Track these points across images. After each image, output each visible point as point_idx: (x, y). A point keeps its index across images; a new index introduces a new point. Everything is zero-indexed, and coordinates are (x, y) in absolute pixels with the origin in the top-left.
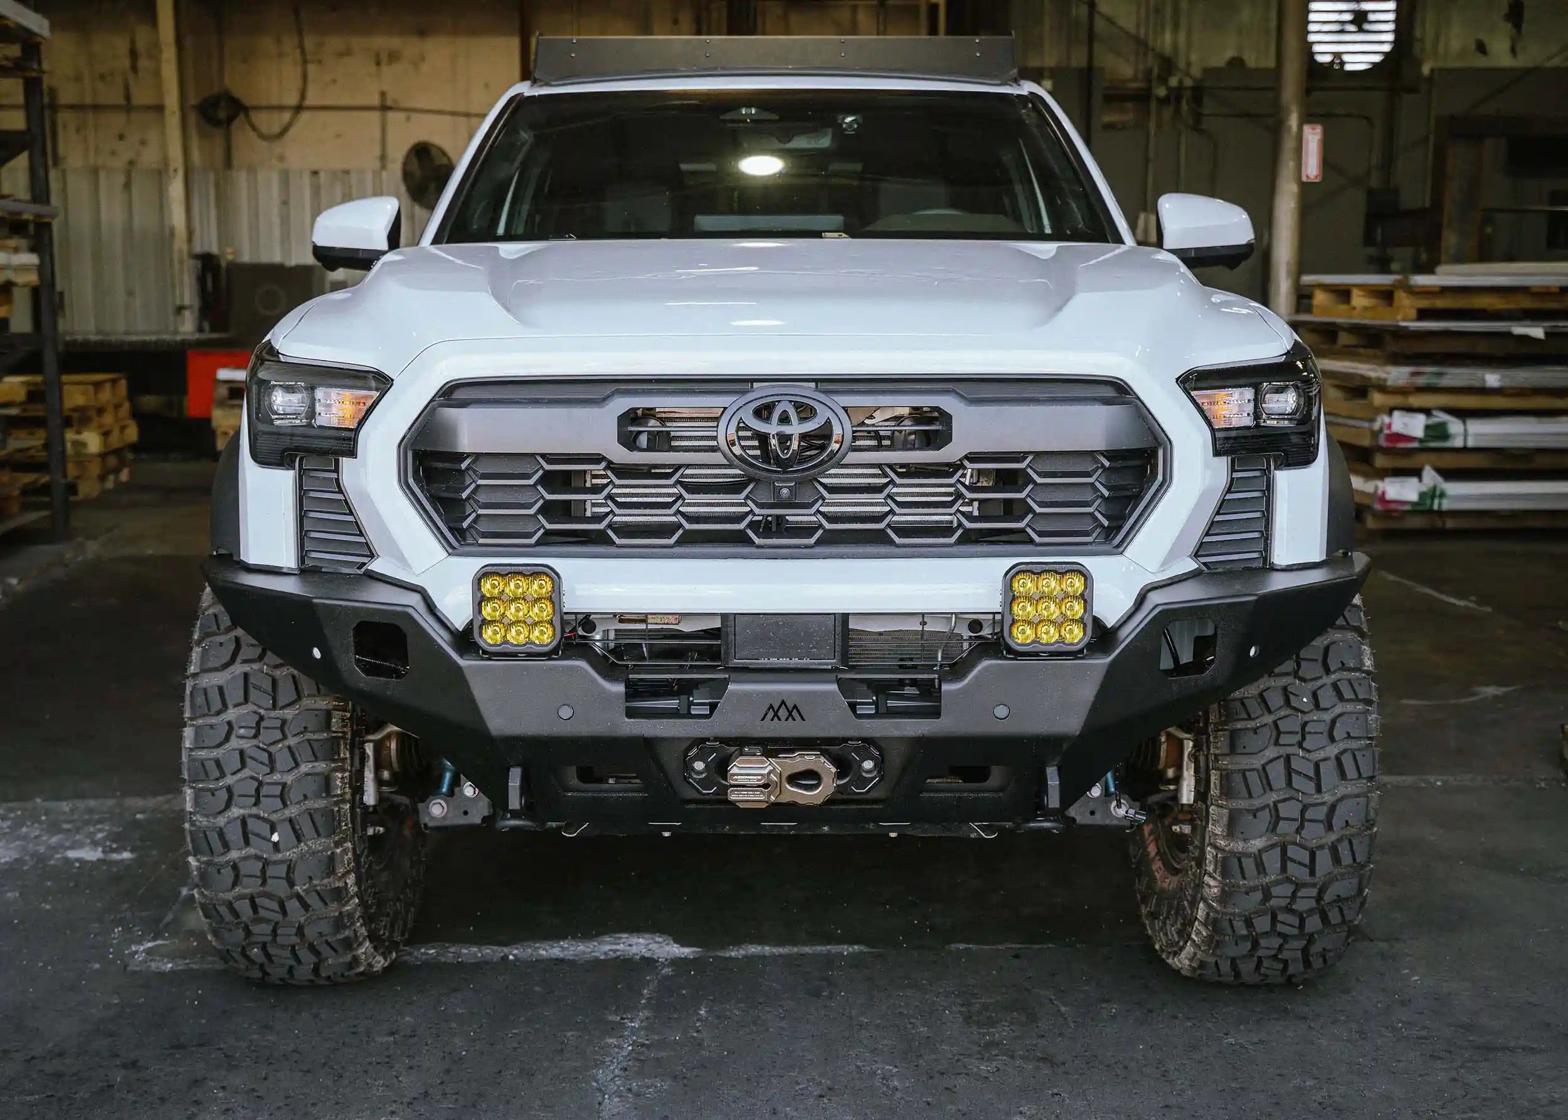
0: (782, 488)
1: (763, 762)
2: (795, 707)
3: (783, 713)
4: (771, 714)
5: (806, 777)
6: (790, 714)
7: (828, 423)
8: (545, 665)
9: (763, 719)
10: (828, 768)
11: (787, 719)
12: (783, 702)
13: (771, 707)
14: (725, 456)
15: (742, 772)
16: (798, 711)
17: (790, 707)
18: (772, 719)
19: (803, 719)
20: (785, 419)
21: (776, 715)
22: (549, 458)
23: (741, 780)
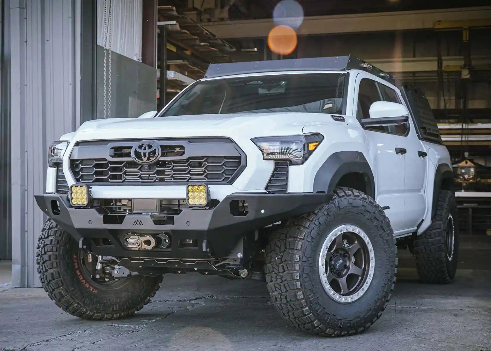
0: (145, 166)
1: (137, 237)
3: (138, 223)
4: (135, 223)
5: (148, 242)
6: (140, 223)
7: (155, 150)
9: (133, 225)
10: (152, 240)
11: (139, 225)
12: (138, 220)
13: (135, 221)
14: (133, 159)
18: (136, 225)
19: (143, 225)
20: (145, 149)
22: (96, 160)
23: (131, 241)
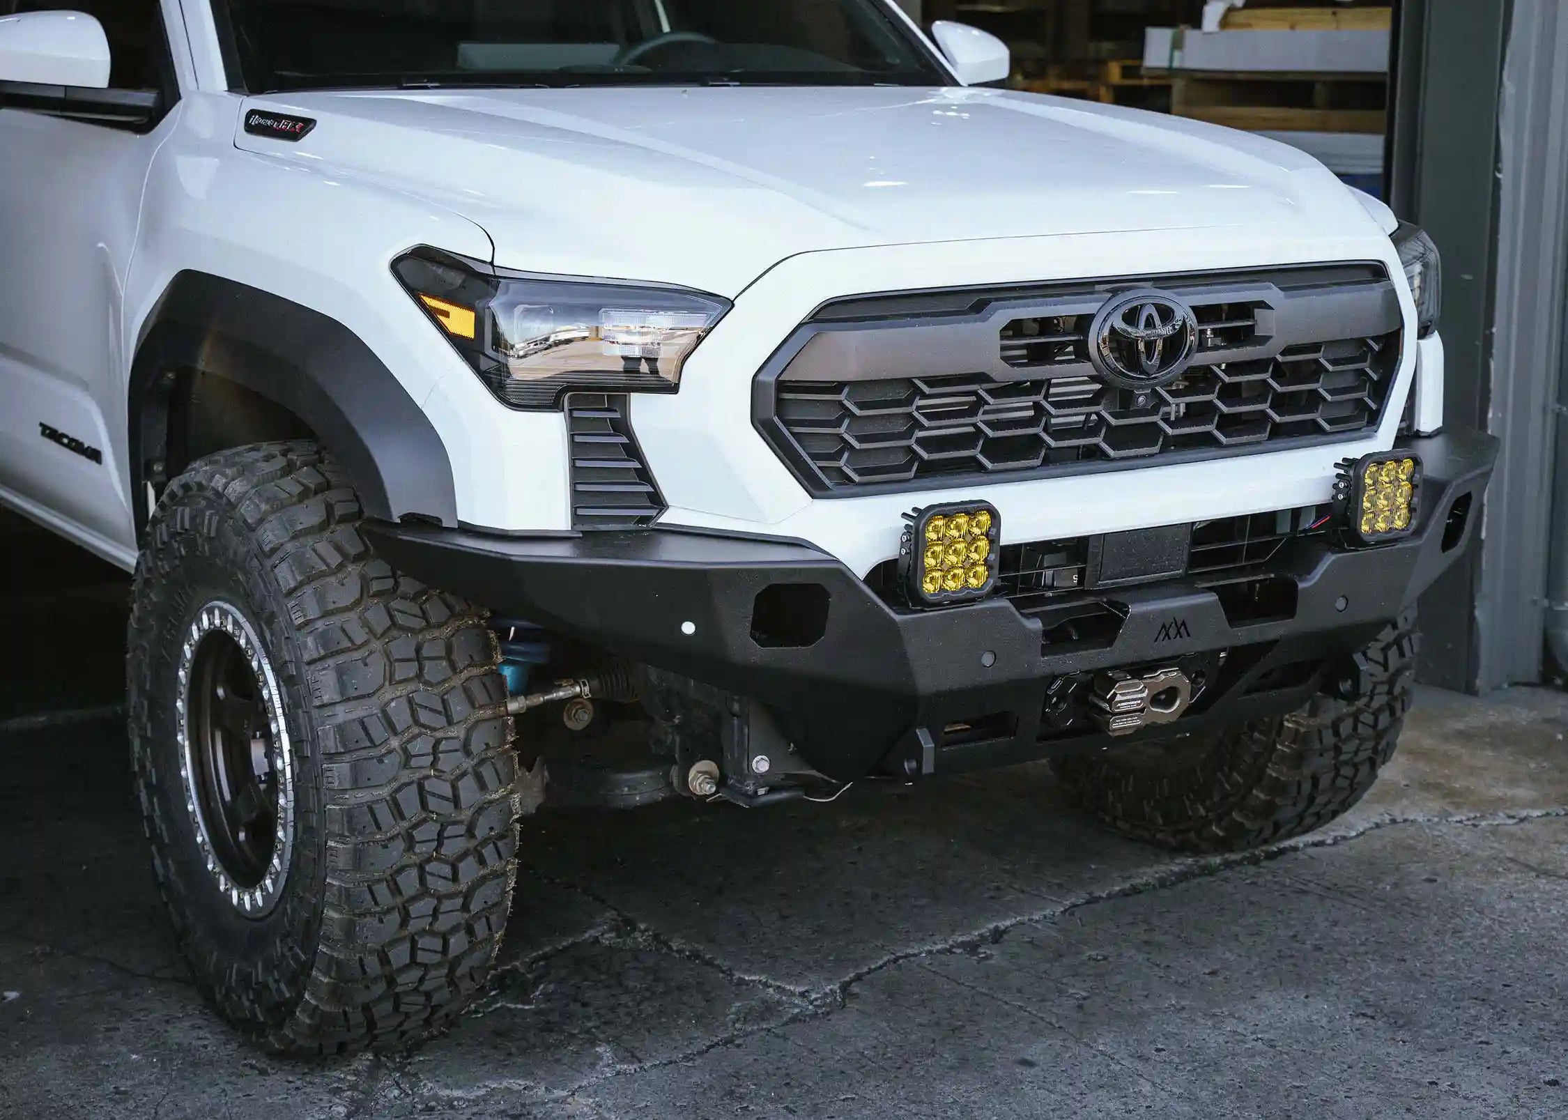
0: (1140, 395)
1: (1136, 686)
2: (1183, 623)
3: (1172, 632)
4: (1163, 632)
6: (1179, 632)
7: (1184, 324)
8: (974, 610)
9: (1156, 640)
11: (1175, 637)
12: (1174, 619)
14: (1095, 366)
15: (1125, 698)
16: (1186, 628)
17: (1179, 623)
18: (1164, 638)
19: (1189, 635)
20: (1150, 323)
21: (1167, 634)
22: (930, 381)
23: (1124, 707)
